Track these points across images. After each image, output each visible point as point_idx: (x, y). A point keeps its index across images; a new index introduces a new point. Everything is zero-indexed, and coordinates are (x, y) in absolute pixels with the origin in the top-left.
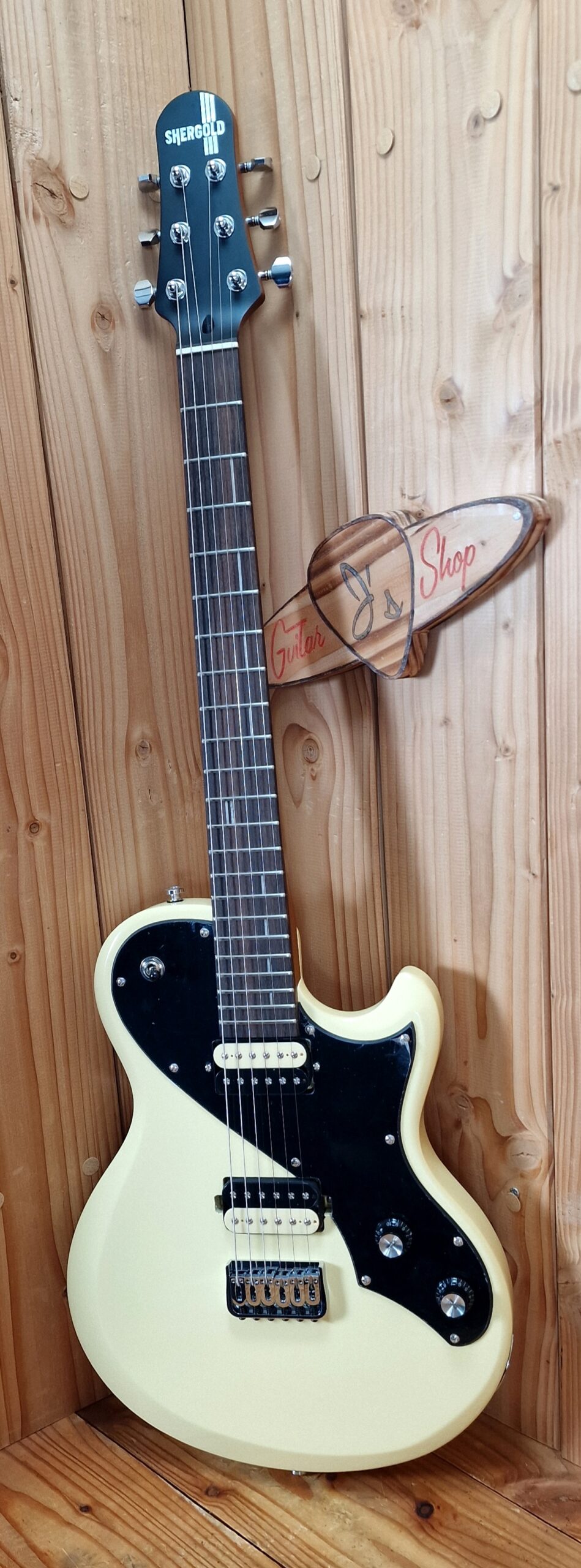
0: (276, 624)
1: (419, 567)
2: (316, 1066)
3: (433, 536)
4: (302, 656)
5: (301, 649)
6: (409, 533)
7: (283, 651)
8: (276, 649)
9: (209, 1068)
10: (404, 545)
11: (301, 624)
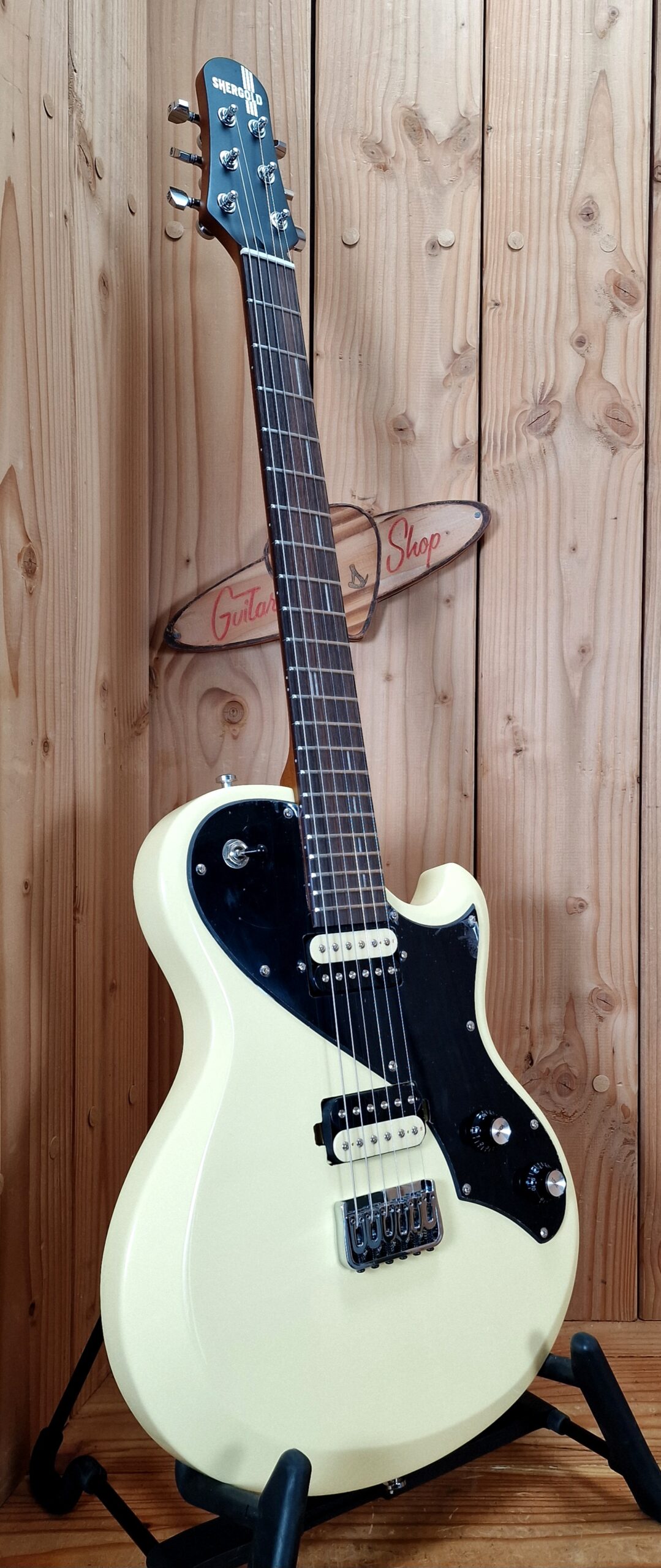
1: (386, 548)
2: (404, 955)
3: (402, 524)
4: (251, 619)
5: (250, 614)
6: (378, 521)
7: (228, 615)
8: (219, 613)
9: (302, 967)
10: (372, 530)
11: (253, 591)
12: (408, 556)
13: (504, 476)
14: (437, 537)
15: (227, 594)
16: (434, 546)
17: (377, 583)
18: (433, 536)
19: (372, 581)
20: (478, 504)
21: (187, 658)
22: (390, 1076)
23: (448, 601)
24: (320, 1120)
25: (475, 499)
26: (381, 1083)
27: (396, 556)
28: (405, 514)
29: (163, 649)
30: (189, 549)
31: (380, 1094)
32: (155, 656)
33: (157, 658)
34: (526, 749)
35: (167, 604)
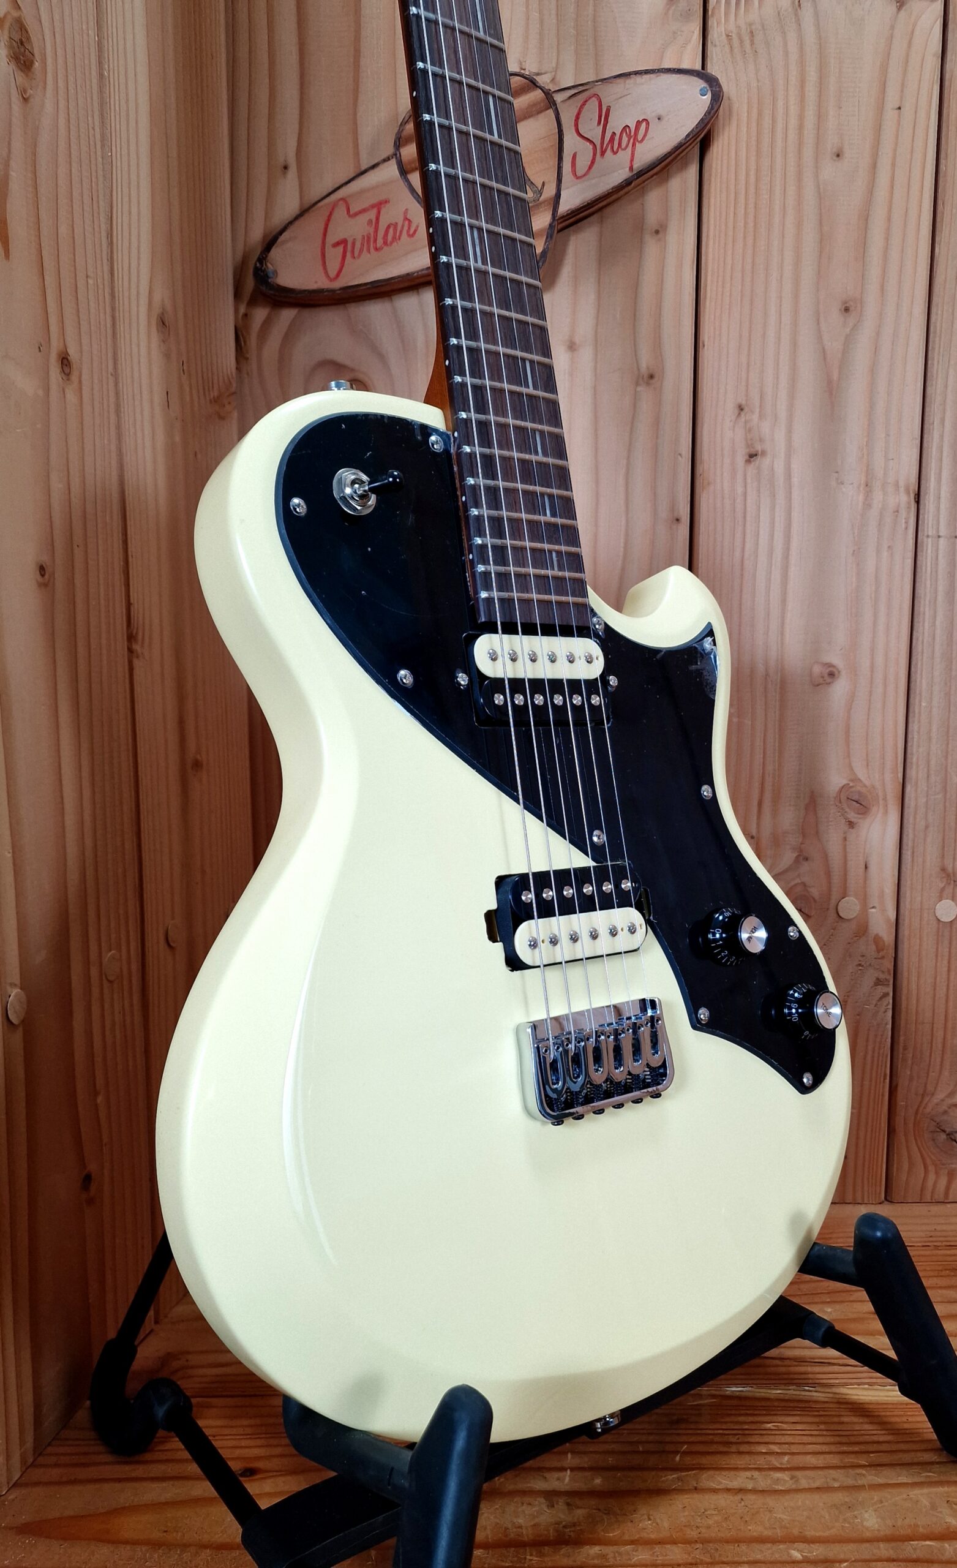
0: (334, 206)
1: (571, 141)
2: (613, 681)
3: (593, 104)
4: (376, 249)
5: (375, 241)
6: (559, 98)
7: (344, 242)
8: (331, 239)
9: (463, 679)
10: (550, 112)
11: (379, 206)
12: (603, 153)
13: (741, 41)
14: (644, 125)
15: (340, 213)
16: (640, 137)
17: (558, 196)
18: (639, 123)
19: (550, 191)
20: (702, 74)
21: (288, 315)
22: (597, 853)
23: (657, 232)
24: (494, 906)
25: (698, 66)
26: (581, 860)
27: (585, 153)
28: (599, 89)
29: (253, 302)
30: (288, 148)
31: (582, 875)
32: (242, 309)
33: (246, 315)
34: (764, 453)
35: (257, 233)
